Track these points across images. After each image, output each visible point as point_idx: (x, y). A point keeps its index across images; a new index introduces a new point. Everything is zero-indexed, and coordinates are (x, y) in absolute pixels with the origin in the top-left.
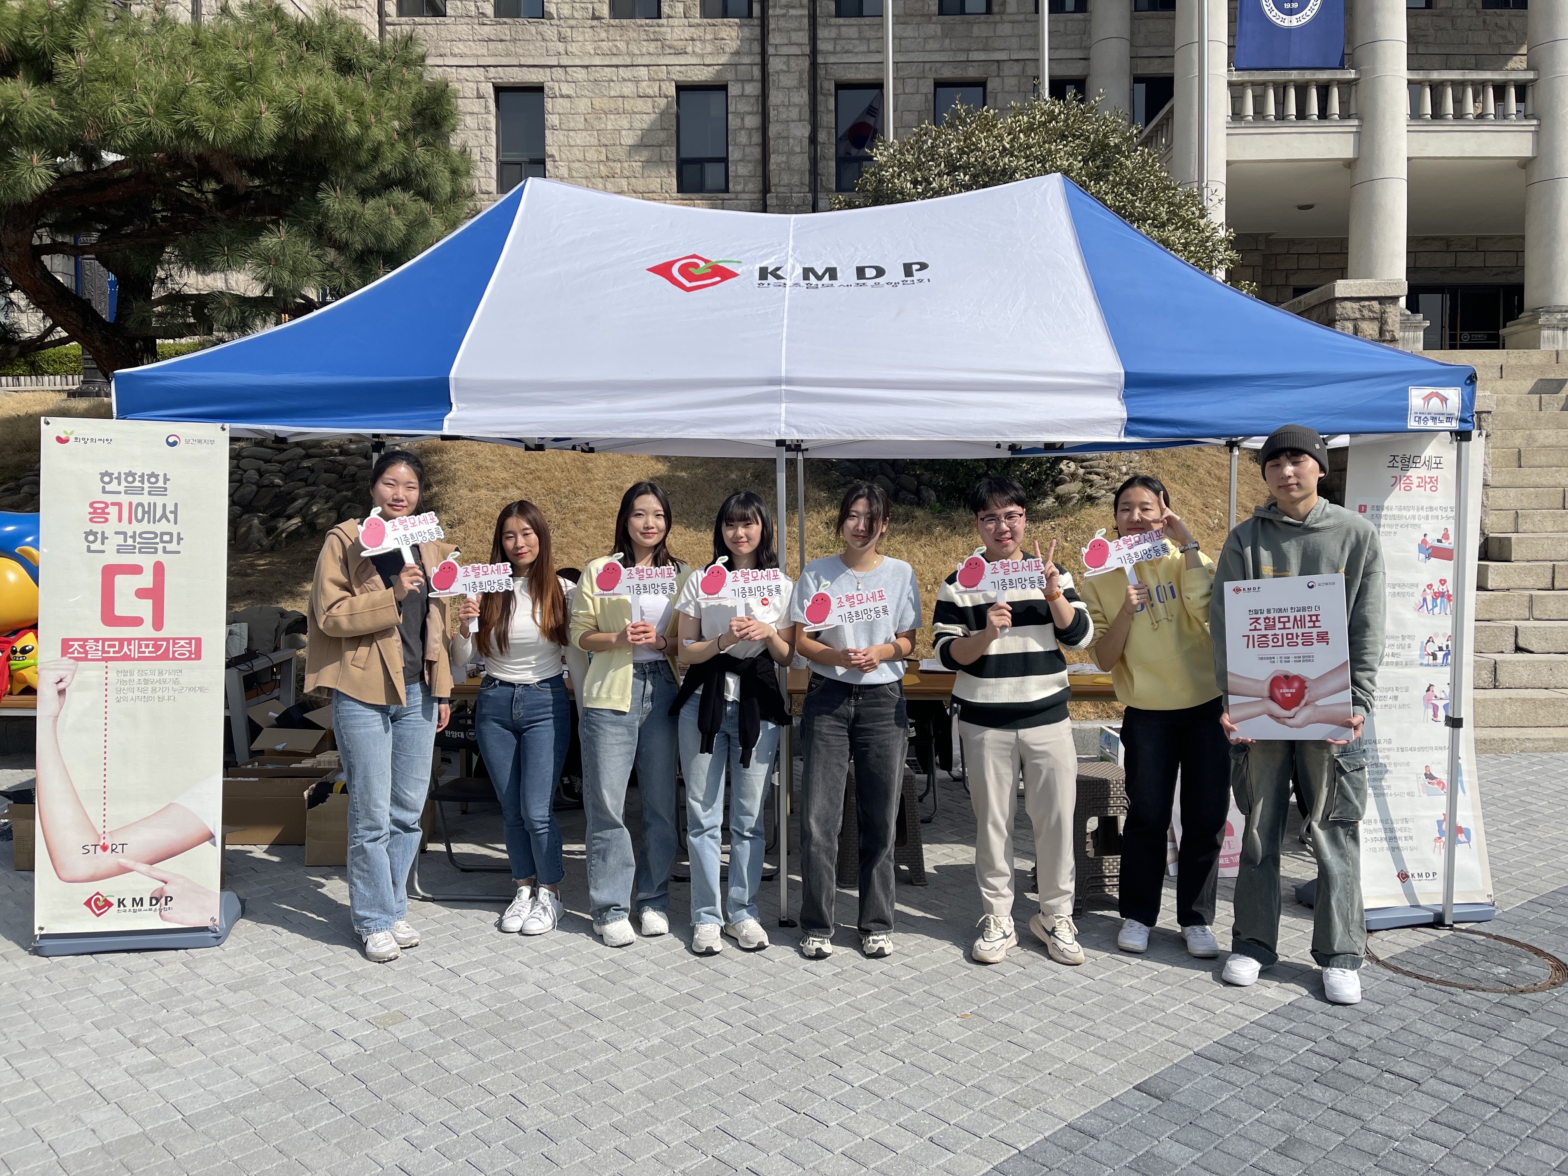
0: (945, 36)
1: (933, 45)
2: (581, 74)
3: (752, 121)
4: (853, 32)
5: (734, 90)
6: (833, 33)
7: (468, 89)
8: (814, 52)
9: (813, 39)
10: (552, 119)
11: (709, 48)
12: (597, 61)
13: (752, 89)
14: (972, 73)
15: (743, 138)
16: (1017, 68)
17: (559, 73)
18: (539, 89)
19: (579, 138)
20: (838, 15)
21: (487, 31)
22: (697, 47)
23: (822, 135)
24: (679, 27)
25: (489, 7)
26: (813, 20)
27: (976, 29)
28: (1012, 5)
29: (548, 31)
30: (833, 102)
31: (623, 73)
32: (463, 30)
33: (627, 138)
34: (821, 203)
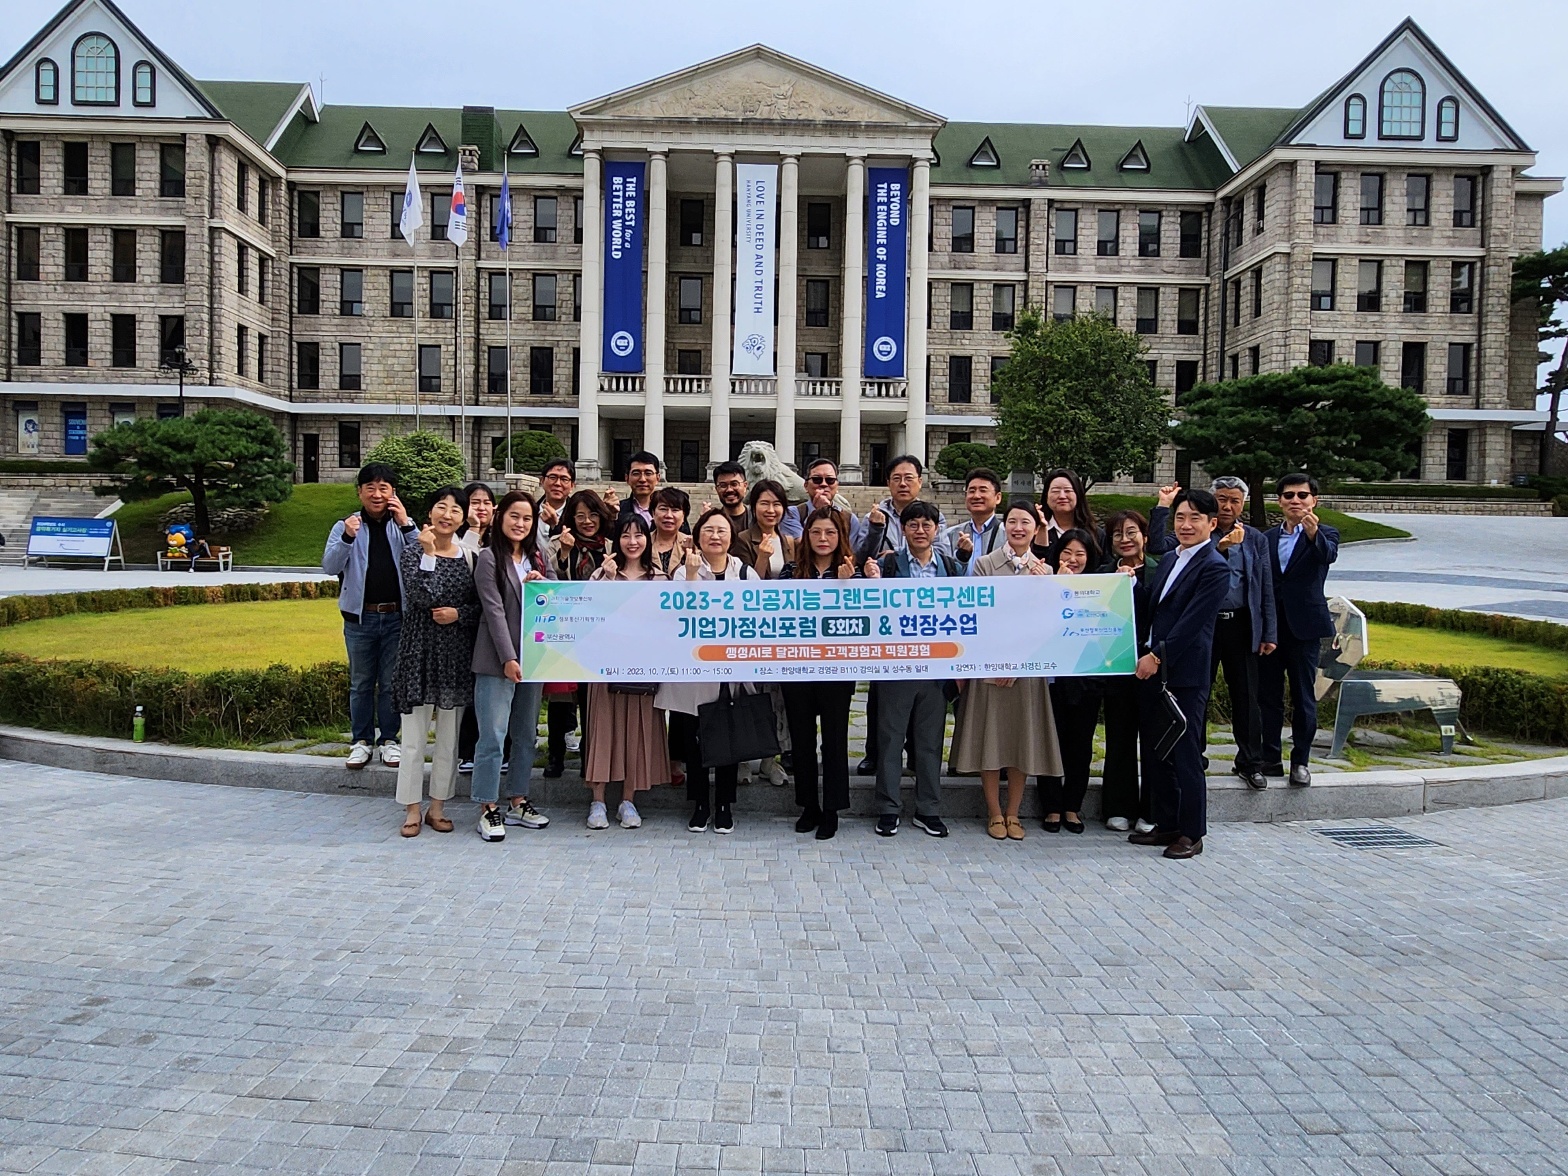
0: (536, 329)
1: (529, 332)
2: (377, 340)
3: (452, 362)
4: (496, 326)
5: (443, 348)
6: (487, 326)
7: (328, 346)
8: (478, 333)
9: (477, 328)
10: (363, 359)
11: (433, 331)
12: (384, 335)
13: (452, 348)
14: (546, 345)
15: (447, 369)
16: (566, 344)
17: (367, 339)
18: (359, 344)
19: (374, 367)
20: (490, 318)
21: (336, 321)
22: (428, 330)
23: (481, 369)
24: (420, 322)
25: (337, 312)
26: (478, 321)
27: (549, 327)
28: (564, 317)
29: (364, 322)
30: (486, 356)
31: (396, 340)
32: (326, 320)
33: (397, 368)
34: (481, 398)
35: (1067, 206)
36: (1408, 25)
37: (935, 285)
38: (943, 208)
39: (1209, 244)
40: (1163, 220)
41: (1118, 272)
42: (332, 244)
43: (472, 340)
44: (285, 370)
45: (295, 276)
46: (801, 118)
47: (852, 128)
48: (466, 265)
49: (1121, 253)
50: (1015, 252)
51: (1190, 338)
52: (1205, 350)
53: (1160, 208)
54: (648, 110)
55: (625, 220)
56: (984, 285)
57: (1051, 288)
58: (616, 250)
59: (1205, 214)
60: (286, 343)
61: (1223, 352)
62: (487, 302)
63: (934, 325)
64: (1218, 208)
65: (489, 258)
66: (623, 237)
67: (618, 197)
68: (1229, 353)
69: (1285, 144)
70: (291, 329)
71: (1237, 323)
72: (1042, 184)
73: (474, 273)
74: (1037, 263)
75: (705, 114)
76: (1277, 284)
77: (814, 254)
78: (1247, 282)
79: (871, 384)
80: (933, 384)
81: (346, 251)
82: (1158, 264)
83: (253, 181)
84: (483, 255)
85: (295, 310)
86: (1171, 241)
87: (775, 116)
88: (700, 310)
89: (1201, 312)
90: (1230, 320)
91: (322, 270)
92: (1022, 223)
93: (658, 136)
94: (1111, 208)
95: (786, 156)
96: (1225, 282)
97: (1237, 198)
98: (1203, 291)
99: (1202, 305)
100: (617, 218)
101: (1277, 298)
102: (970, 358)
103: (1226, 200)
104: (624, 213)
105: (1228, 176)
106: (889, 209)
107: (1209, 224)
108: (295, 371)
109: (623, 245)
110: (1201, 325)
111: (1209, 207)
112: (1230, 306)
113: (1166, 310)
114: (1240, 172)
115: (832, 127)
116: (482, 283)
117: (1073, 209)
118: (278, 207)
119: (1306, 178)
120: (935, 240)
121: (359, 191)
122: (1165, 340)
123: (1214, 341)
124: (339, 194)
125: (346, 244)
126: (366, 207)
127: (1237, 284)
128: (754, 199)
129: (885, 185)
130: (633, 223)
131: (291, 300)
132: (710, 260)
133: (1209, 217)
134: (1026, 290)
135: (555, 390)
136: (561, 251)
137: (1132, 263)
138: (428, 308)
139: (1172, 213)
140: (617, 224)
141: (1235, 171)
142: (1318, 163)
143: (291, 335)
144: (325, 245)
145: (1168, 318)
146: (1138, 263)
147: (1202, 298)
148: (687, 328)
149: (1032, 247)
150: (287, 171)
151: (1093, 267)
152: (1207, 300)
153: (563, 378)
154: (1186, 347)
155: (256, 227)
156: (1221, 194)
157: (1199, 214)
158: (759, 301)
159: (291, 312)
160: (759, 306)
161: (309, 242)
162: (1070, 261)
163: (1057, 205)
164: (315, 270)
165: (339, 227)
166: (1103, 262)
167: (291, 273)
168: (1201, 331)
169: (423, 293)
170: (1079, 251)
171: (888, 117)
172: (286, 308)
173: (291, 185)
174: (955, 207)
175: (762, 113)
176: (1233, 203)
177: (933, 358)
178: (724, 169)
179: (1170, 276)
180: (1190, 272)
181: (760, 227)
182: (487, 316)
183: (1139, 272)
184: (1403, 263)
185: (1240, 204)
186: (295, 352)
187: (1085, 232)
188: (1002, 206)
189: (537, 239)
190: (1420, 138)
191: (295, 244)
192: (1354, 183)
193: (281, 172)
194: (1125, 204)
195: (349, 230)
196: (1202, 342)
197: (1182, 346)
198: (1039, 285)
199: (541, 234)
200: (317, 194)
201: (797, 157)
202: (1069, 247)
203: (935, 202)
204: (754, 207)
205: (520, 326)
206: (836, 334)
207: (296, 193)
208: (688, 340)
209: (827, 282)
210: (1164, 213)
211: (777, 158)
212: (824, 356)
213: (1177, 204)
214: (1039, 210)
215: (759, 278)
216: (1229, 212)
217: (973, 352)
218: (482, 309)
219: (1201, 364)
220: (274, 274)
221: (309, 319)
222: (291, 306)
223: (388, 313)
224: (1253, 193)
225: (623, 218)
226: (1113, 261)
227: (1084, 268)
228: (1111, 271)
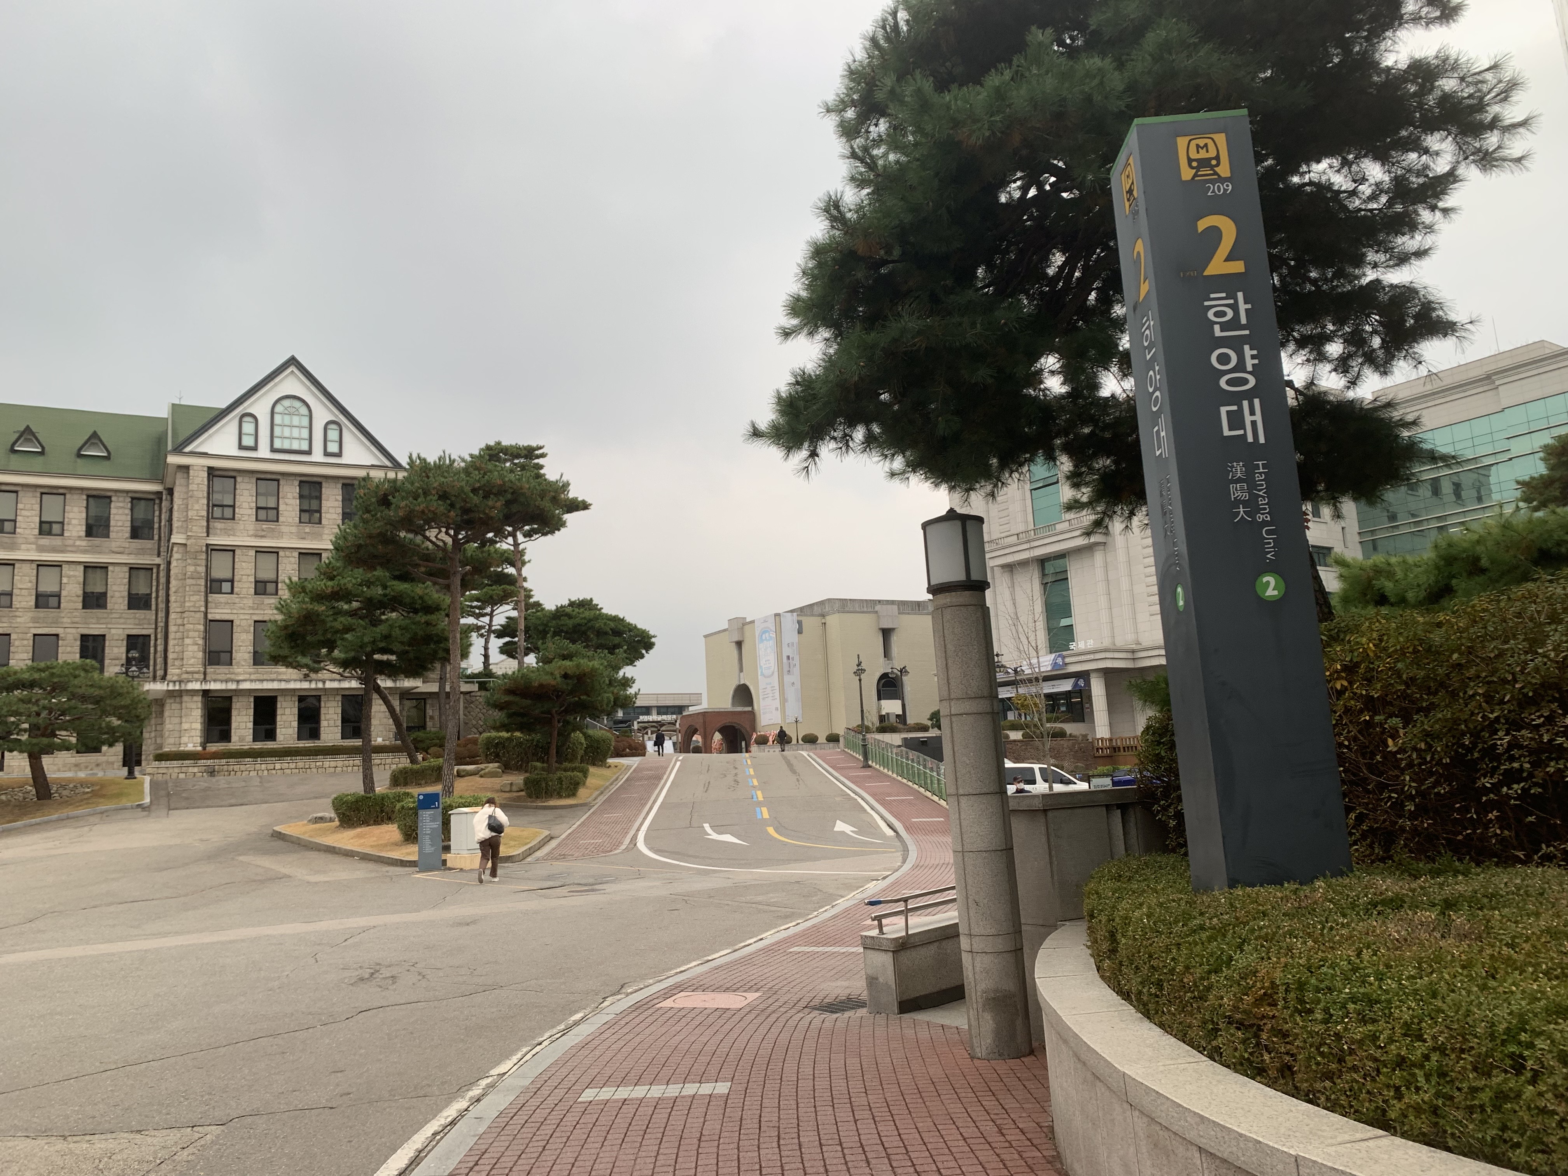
36: (293, 361)
39: (159, 528)
40: (113, 505)
41: (62, 552)
49: (66, 534)
51: (140, 614)
52: (155, 624)
53: (109, 494)
59: (157, 501)
82: (107, 544)
86: (120, 524)
89: (154, 589)
94: (57, 492)
98: (155, 570)
99: (154, 583)
107: (160, 510)
110: (153, 601)
111: (159, 495)
113: (115, 588)
117: (13, 491)
119: (198, 480)
122: (114, 616)
123: (162, 615)
133: (160, 504)
137: (78, 543)
139: (121, 499)
142: (210, 469)
145: (117, 594)
146: (84, 543)
147: (154, 575)
151: (34, 546)
152: (157, 579)
154: (137, 622)
156: (165, 485)
157: (152, 501)
162: (6, 540)
166: (45, 541)
168: (153, 607)
170: (18, 530)
179: (118, 556)
180: (140, 552)
183: (85, 552)
184: (296, 554)
187: (24, 513)
190: (309, 452)
192: (249, 486)
194: (71, 489)
196: (154, 617)
197: (132, 621)
202: (8, 526)
210: (114, 499)
213: (127, 492)
219: (153, 638)
226: (57, 541)
227: (23, 546)
228: (54, 550)
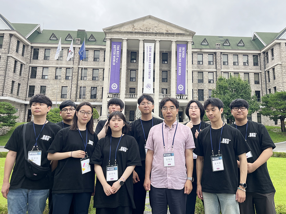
0: (93, 82)
1: (91, 83)
2: (51, 85)
4: (82, 82)
5: (68, 87)
6: (80, 82)
7: (37, 87)
8: (77, 83)
10: (47, 90)
11: (66, 83)
12: (53, 84)
13: (70, 87)
14: (95, 86)
15: (69, 92)
16: (100, 86)
17: (48, 85)
18: (46, 86)
19: (50, 92)
21: (40, 80)
22: (64, 83)
23: (78, 93)
24: (62, 81)
25: (41, 78)
26: (78, 80)
27: (96, 82)
28: (100, 80)
29: (47, 80)
30: (79, 89)
31: (56, 85)
32: (38, 80)
33: (55, 92)
34: (77, 100)
35: (225, 54)
37: (194, 72)
38: (195, 54)
39: (260, 63)
40: (249, 57)
41: (239, 69)
42: (41, 61)
43: (76, 85)
44: (25, 93)
45: (31, 69)
46: (160, 32)
47: (173, 34)
48: (76, 66)
49: (239, 65)
50: (213, 64)
51: (257, 85)
52: (262, 88)
53: (248, 54)
54: (123, 29)
55: (116, 56)
56: (206, 72)
57: (222, 73)
58: (114, 63)
59: (259, 56)
60: (26, 86)
61: (266, 88)
62: (80, 76)
63: (194, 82)
64: (262, 54)
65: (81, 65)
66: (116, 60)
67: (115, 50)
68: (268, 89)
69: (277, 39)
70: (28, 82)
71: (269, 81)
72: (219, 49)
73: (77, 68)
74: (219, 67)
75: (136, 31)
76: (279, 71)
77: (164, 65)
78: (271, 71)
79: (179, 96)
80: (194, 97)
81: (45, 63)
82: (248, 67)
83: (21, 46)
84: (80, 64)
85: (29, 77)
86: (251, 62)
87: (154, 32)
88: (135, 78)
89: (260, 79)
90: (268, 81)
91: (38, 68)
92: (214, 58)
93: (125, 36)
94: (236, 54)
95: (156, 41)
96: (265, 71)
97: (266, 52)
98: (260, 74)
99: (260, 77)
100: (114, 55)
101: (279, 75)
102: (203, 90)
103: (264, 53)
104: (116, 54)
105: (263, 47)
106: (182, 53)
107: (260, 58)
108: (28, 93)
109: (115, 62)
110: (260, 82)
111: (260, 54)
112: (267, 77)
113: (251, 78)
114: (266, 46)
115: (168, 34)
116: (79, 71)
117: (226, 54)
118: (28, 52)
119: (283, 47)
120: (193, 62)
121: (49, 49)
122: (252, 86)
123: (264, 86)
124: (44, 49)
125: (45, 61)
126: (51, 52)
127: (268, 72)
128: (149, 51)
129: (181, 48)
130: (118, 57)
131: (29, 75)
132: (138, 66)
133: (260, 56)
134: (216, 74)
135: (97, 98)
136: (100, 63)
137: (242, 67)
138: (65, 77)
139: (251, 56)
140: (114, 57)
141: (265, 46)
143: (28, 84)
144: (39, 61)
145: (252, 80)
146: (243, 67)
147: (260, 75)
148: (132, 83)
149: (217, 63)
150: (31, 44)
151: (232, 68)
152: (261, 76)
153: (99, 95)
155: (21, 57)
156: (262, 51)
157: (257, 56)
158: (150, 76)
159: (28, 78)
160: (150, 77)
161: (35, 61)
162: (227, 67)
163: (223, 54)
164: (36, 68)
165: (43, 57)
166: (235, 67)
167: (29, 68)
168: (260, 83)
169: (64, 74)
170: (229, 64)
171: (181, 32)
172: (27, 77)
173: (32, 47)
174: (198, 54)
175: (151, 31)
176: (266, 53)
177: (194, 90)
178: (141, 44)
179: (251, 70)
180: (256, 69)
181: (150, 58)
182: (80, 79)
183: (244, 69)
185: (267, 53)
186: (28, 88)
187: (230, 60)
188: (210, 54)
189: (94, 61)
191: (31, 61)
193: (29, 44)
194: (239, 53)
195: (46, 58)
196: (261, 86)
197: (256, 87)
198: (219, 72)
199: (95, 59)
200: (39, 49)
201: (159, 41)
202: (226, 63)
203: (193, 53)
204: (149, 53)
205: (89, 82)
206: (169, 84)
207: (33, 49)
208: (132, 85)
209: (167, 71)
210: (249, 56)
211: (154, 41)
212: (167, 89)
213: (252, 53)
214: (218, 55)
215: (150, 70)
216: (264, 55)
217: (204, 88)
218: (79, 77)
219: (261, 92)
220: (25, 68)
221: (33, 80)
222: (29, 76)
223: (54, 78)
224: (270, 50)
225: (116, 55)
226: (237, 67)
227: (230, 68)
228: (237, 69)
